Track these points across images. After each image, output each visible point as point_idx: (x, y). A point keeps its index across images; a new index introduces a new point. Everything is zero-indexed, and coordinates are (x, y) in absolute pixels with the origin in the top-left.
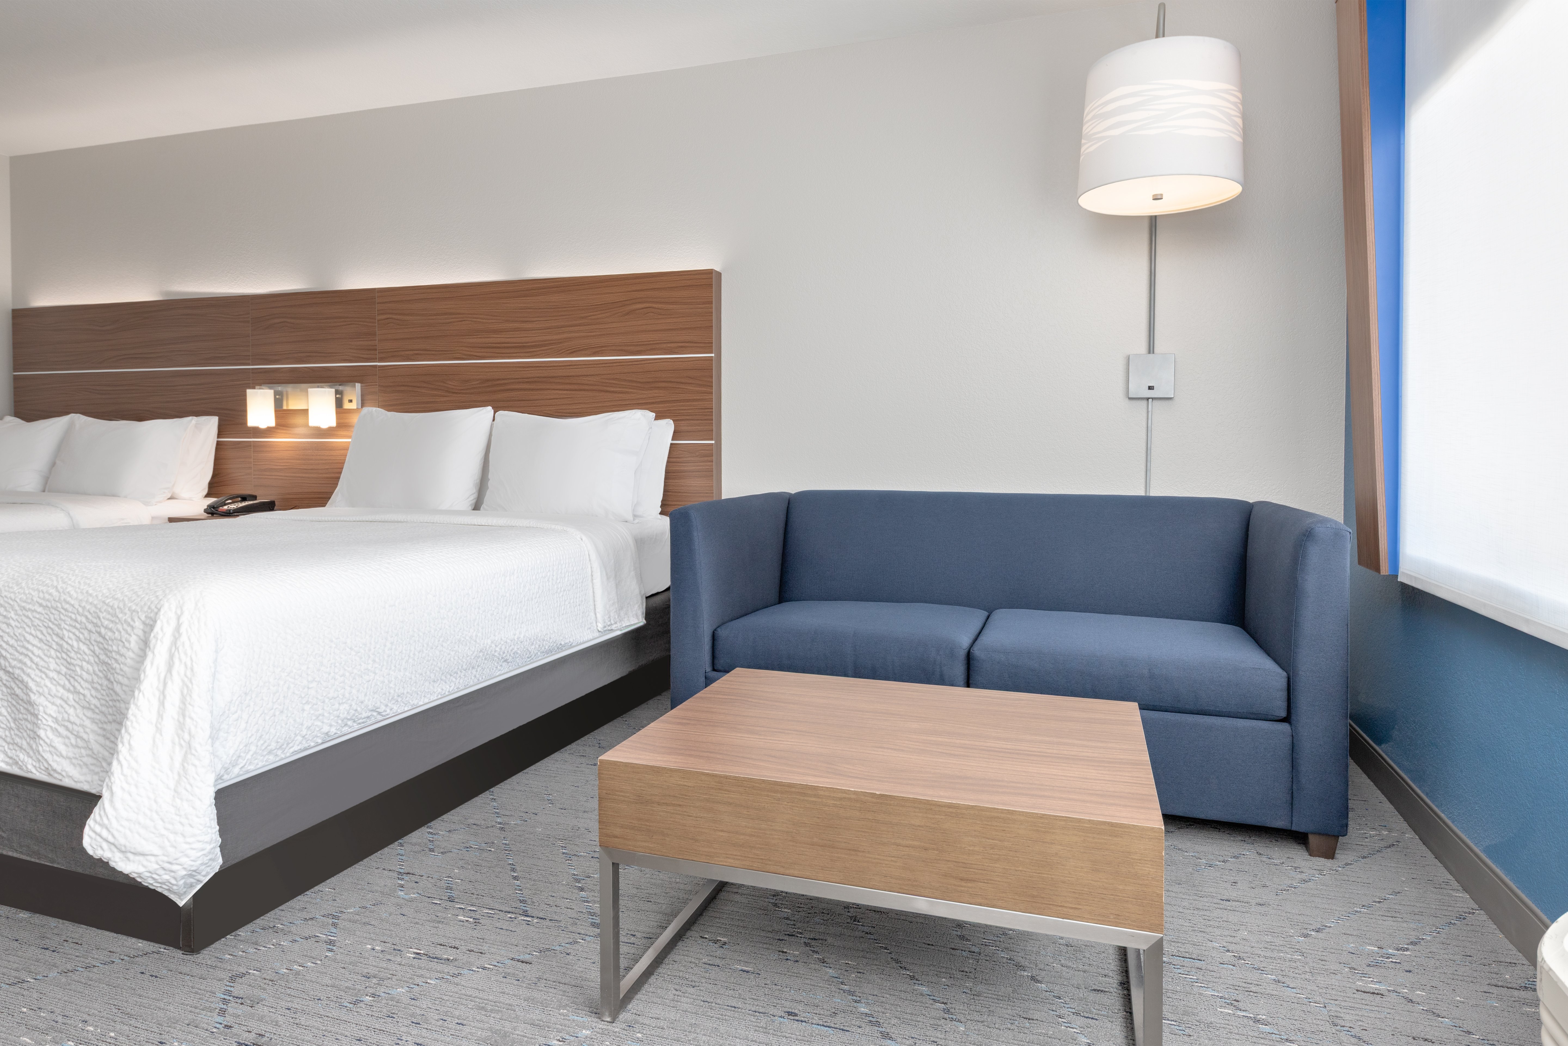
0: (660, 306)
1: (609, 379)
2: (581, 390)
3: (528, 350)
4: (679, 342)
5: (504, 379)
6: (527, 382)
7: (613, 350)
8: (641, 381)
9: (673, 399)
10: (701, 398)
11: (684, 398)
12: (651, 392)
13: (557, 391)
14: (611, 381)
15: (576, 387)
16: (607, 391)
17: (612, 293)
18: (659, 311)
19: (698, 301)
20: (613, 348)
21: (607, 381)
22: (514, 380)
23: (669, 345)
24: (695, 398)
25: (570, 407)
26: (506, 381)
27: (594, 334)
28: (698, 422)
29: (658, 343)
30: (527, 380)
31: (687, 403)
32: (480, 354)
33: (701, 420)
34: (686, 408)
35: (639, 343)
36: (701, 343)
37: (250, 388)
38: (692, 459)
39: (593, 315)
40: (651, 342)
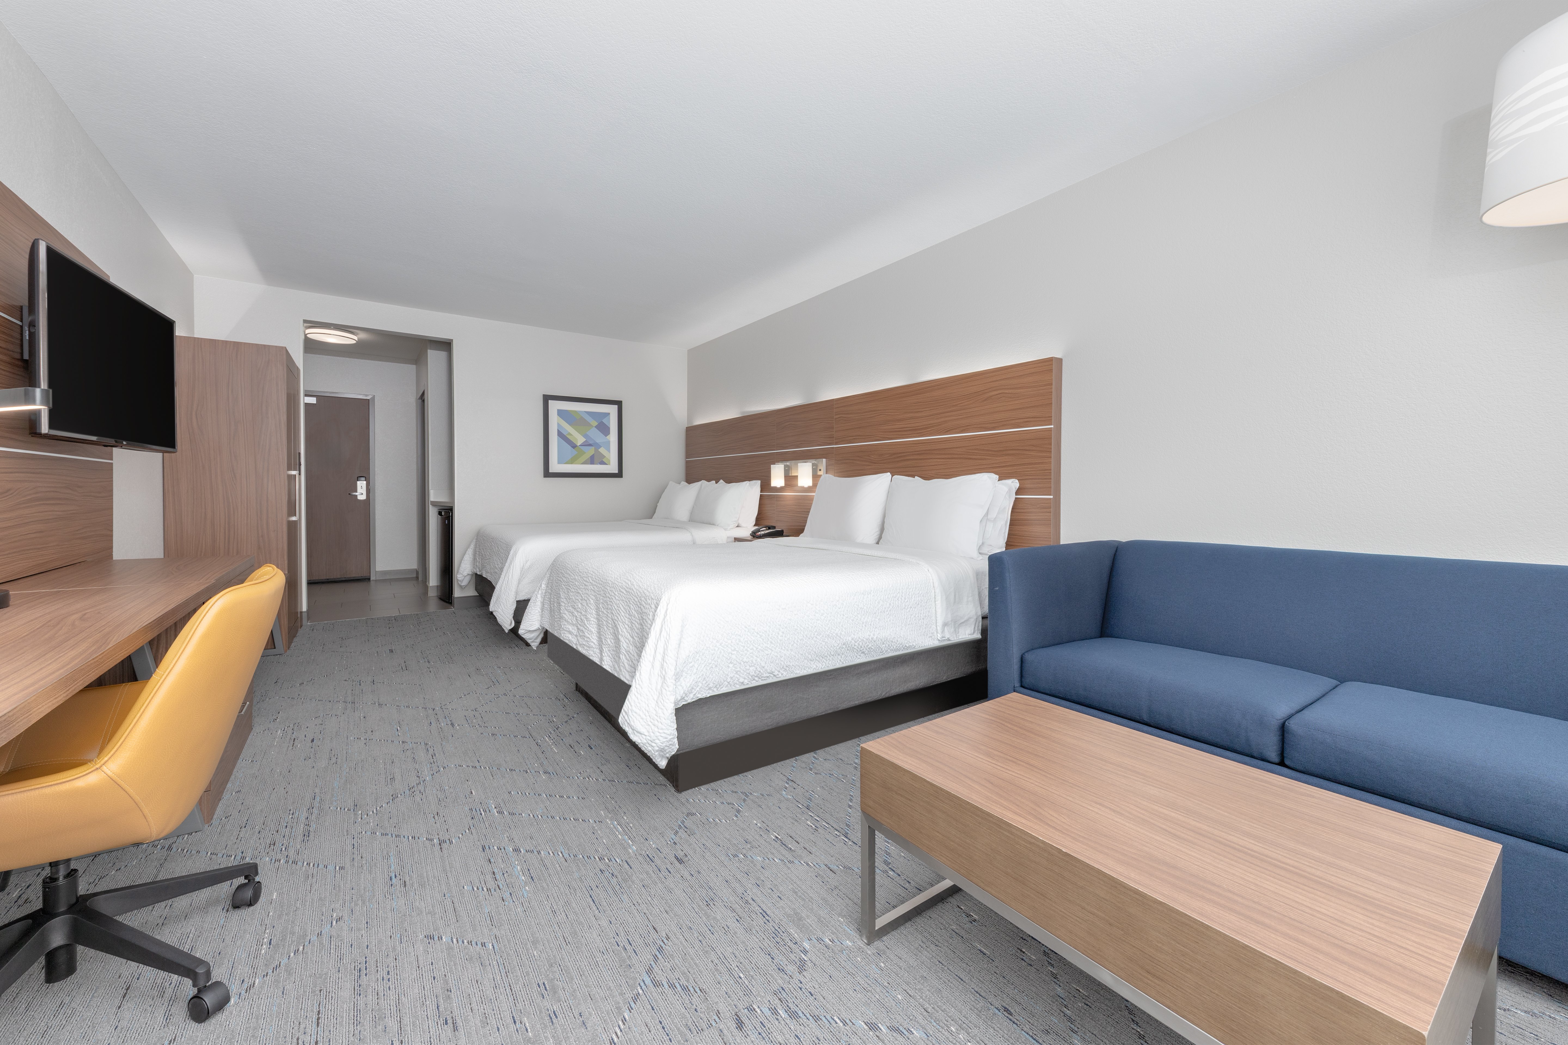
0: (1010, 391)
1: (973, 450)
2: (952, 458)
3: (919, 432)
4: (1024, 418)
5: (903, 453)
6: (918, 454)
7: (975, 428)
8: (995, 450)
9: (1019, 463)
10: (1042, 461)
11: (1028, 462)
12: (1002, 458)
13: (936, 460)
14: (973, 451)
15: (949, 456)
16: (971, 459)
17: (975, 385)
18: (1010, 395)
19: (1040, 384)
20: (975, 426)
21: (970, 451)
22: (910, 453)
23: (1017, 421)
24: (1037, 461)
25: (945, 471)
26: (905, 454)
27: (962, 416)
28: (1039, 481)
29: (1008, 420)
30: (918, 453)
31: (1031, 466)
32: (890, 436)
33: (1042, 479)
34: (1030, 470)
35: (994, 421)
36: (1042, 417)
37: (772, 464)
38: (1034, 510)
39: (961, 403)
40: (1003, 420)
